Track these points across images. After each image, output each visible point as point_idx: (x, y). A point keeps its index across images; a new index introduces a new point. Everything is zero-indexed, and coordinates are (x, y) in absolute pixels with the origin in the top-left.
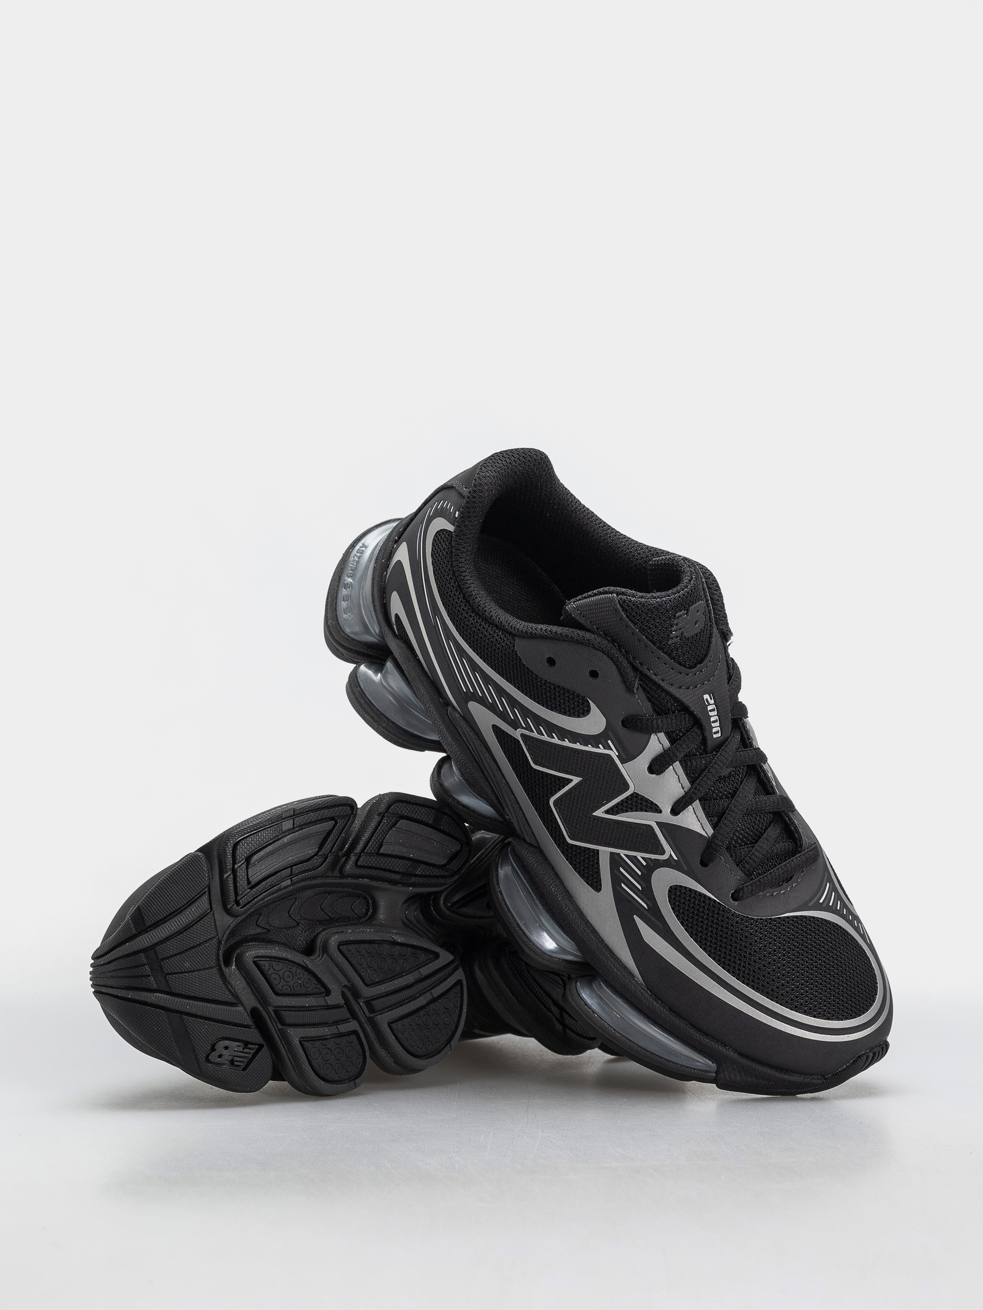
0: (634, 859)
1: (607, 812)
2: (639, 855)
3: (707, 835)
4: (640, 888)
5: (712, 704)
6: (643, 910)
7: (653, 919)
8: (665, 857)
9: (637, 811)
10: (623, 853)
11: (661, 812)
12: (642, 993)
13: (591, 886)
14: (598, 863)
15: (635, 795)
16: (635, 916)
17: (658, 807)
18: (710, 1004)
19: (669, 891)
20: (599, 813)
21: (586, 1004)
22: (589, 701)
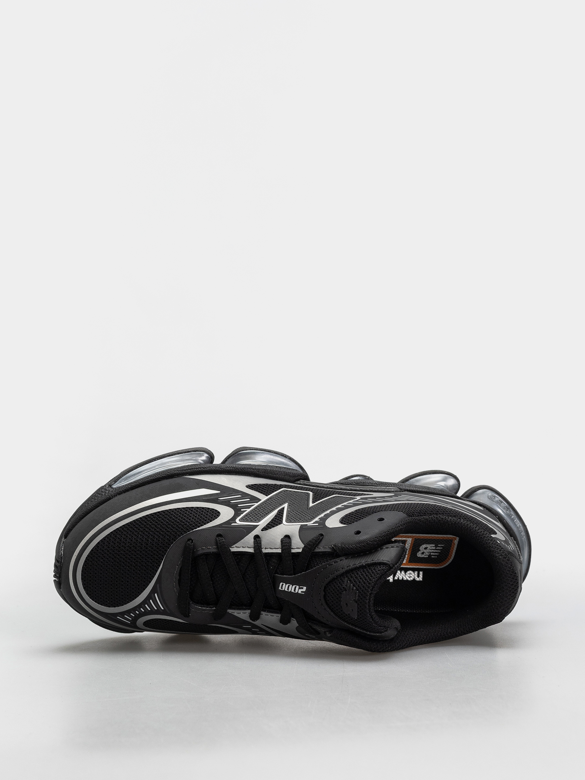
0: (249, 507)
2: (248, 510)
3: (232, 547)
4: (232, 502)
5: (298, 591)
6: (219, 497)
7: (211, 498)
8: (237, 520)
9: (272, 520)
10: (256, 504)
11: (262, 530)
13: (252, 485)
14: (261, 492)
15: (280, 522)
16: (219, 492)
19: (219, 512)
20: (286, 506)
22: (346, 525)
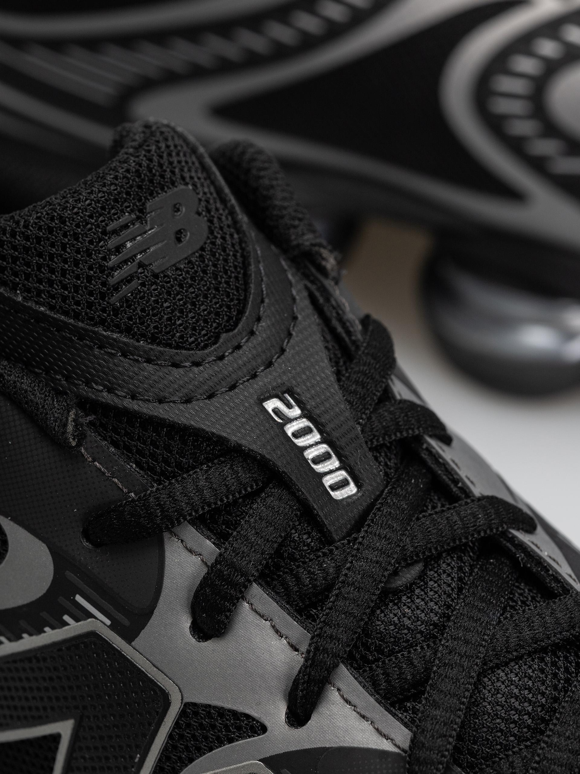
3: (399, 747)
5: (296, 419)
9: (211, 749)
11: (264, 729)
17: (254, 719)
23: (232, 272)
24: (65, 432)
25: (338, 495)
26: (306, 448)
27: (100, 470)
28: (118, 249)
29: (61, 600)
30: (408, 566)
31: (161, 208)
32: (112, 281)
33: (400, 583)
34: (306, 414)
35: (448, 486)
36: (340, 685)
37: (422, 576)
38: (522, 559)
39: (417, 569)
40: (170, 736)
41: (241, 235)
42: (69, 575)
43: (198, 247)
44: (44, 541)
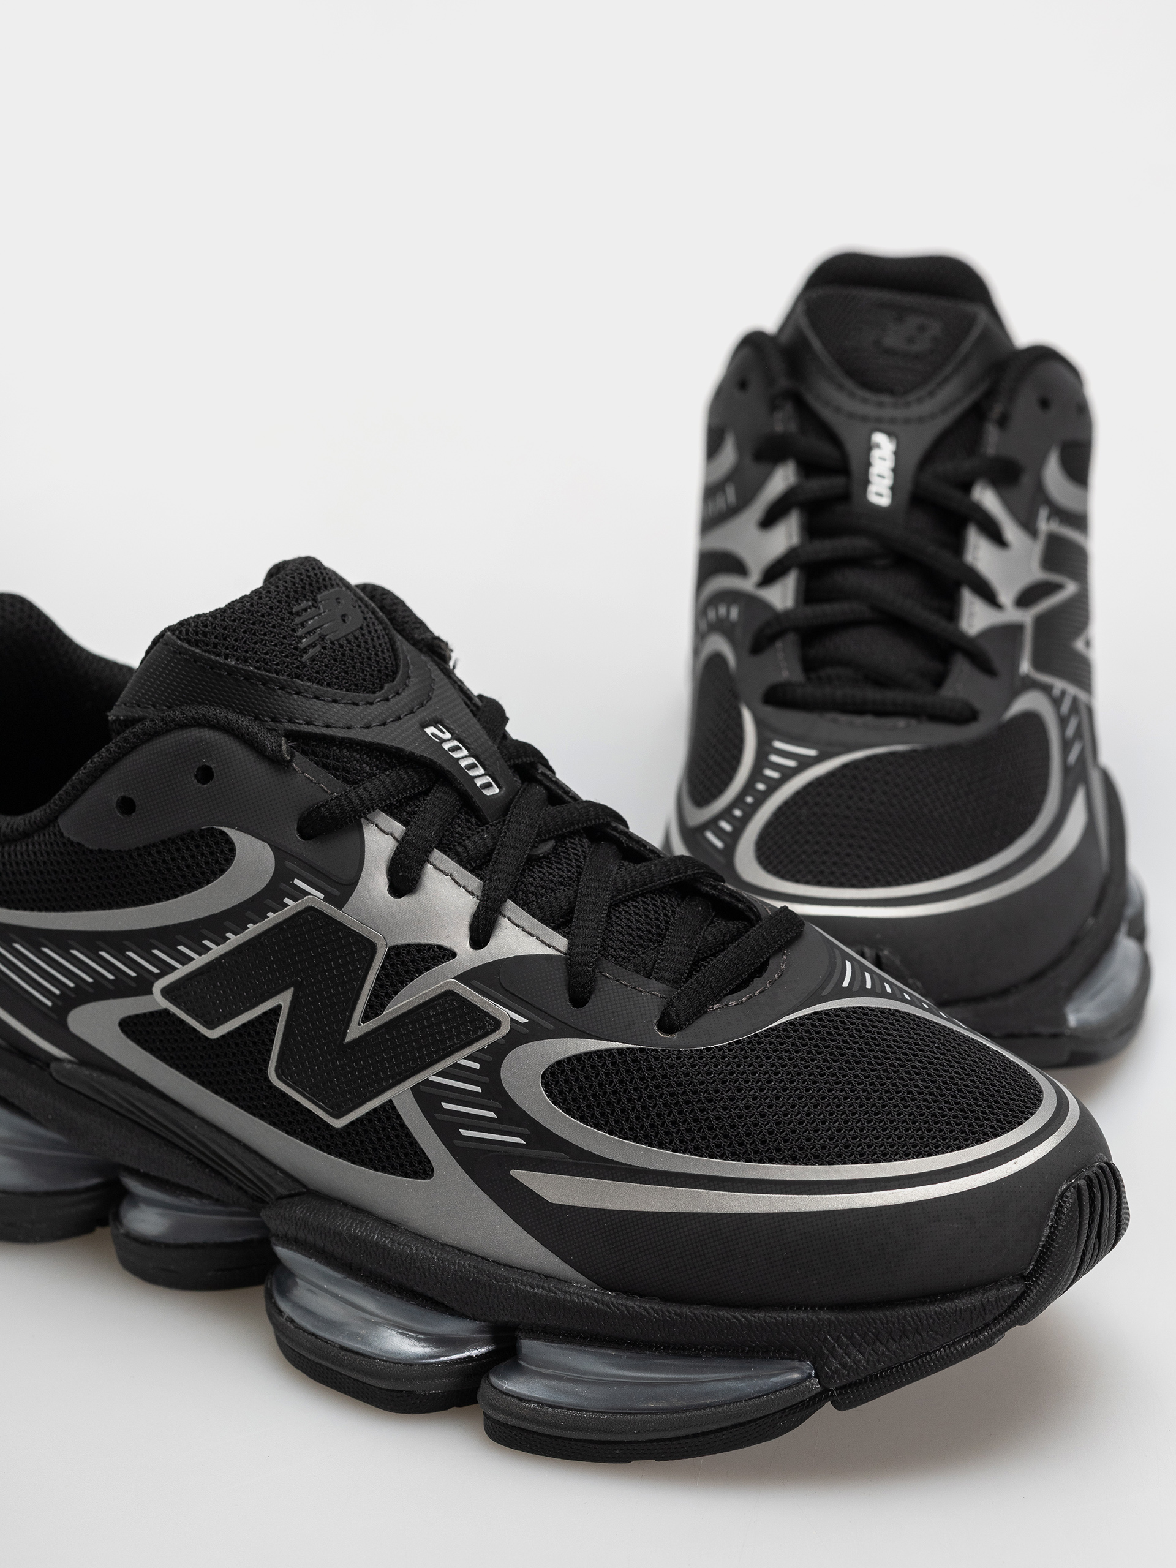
0: (455, 1072)
1: (366, 1018)
2: (461, 1058)
3: (560, 951)
4: (492, 1114)
5: (449, 740)
6: (518, 1151)
7: (545, 1154)
8: (505, 1029)
9: (412, 980)
10: (430, 1075)
11: (453, 955)
12: (596, 1300)
13: (415, 1175)
14: (403, 1125)
15: (393, 952)
16: (512, 1172)
17: (445, 949)
18: (724, 1236)
19: (546, 1085)
20: (356, 1030)
21: (522, 1399)
22: (226, 830)
23: (375, 667)
24: (280, 751)
25: (488, 792)
26: (459, 759)
27: (309, 778)
28: (302, 625)
29: (283, 886)
30: (544, 841)
31: (328, 599)
32: (301, 646)
33: (540, 852)
34: (455, 737)
35: (561, 796)
36: (508, 914)
37: (555, 850)
38: (625, 841)
39: (551, 844)
40: (378, 978)
41: (384, 625)
42: (288, 864)
43: (359, 626)
44: (265, 842)
